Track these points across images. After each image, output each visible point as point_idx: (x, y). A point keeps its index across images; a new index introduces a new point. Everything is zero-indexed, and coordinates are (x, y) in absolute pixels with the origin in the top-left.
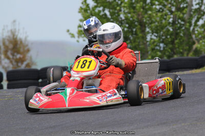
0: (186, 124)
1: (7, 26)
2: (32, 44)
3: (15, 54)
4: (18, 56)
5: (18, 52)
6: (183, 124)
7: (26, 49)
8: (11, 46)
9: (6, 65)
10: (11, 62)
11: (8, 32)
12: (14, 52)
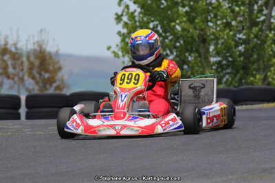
0: (234, 177)
1: (33, 36)
3: (43, 73)
4: (47, 75)
5: (47, 71)
6: (229, 177)
7: (56, 66)
8: (37, 63)
10: (37, 83)
11: (34, 43)
12: (41, 70)
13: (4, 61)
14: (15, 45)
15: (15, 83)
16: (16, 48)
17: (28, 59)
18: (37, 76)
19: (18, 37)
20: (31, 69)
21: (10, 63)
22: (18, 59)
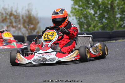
2: (41, 18)
4: (32, 26)
5: (32, 24)
7: (37, 21)
8: (27, 20)
9: (24, 32)
10: (27, 30)
12: (29, 24)
13: (10, 19)
14: (16, 11)
15: (16, 30)
16: (17, 13)
17: (23, 18)
18: (27, 27)
19: (17, 7)
20: (24, 23)
21: (13, 20)
22: (18, 18)
